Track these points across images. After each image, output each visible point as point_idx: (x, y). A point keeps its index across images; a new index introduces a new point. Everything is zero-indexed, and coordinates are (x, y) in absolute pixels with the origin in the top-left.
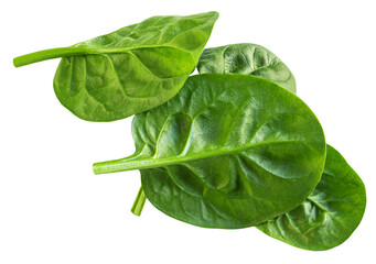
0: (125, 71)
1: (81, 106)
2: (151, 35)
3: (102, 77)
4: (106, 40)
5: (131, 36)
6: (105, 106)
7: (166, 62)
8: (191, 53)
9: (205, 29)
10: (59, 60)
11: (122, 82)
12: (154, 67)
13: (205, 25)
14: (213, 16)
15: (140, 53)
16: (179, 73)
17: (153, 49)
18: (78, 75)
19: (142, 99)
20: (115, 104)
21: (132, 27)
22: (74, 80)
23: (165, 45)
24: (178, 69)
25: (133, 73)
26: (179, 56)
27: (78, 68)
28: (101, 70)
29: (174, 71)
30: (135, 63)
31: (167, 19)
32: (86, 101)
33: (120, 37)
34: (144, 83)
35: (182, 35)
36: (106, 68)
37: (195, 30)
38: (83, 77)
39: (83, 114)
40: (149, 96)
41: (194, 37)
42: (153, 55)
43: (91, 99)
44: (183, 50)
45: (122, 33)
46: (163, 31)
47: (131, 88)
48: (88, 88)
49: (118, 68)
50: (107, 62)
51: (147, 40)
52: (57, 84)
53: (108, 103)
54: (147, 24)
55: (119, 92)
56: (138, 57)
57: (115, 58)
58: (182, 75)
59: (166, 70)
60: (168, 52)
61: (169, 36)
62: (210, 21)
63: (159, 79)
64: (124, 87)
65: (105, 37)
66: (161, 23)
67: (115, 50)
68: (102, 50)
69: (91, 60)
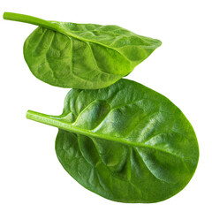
0: (79, 55)
1: (37, 66)
2: (108, 38)
3: (61, 52)
4: (75, 27)
5: (94, 32)
6: (54, 73)
7: (110, 61)
8: (131, 62)
9: (147, 50)
10: (36, 27)
11: (73, 62)
12: (100, 61)
13: (148, 47)
14: (157, 43)
15: (95, 47)
16: (116, 72)
17: (105, 48)
18: (44, 43)
19: (82, 80)
20: (62, 75)
21: (97, 26)
22: (41, 45)
23: (115, 49)
24: (117, 70)
25: (84, 59)
26: (122, 61)
27: (47, 38)
28: (62, 47)
29: (113, 69)
30: (88, 52)
31: (124, 31)
32: (43, 64)
33: (85, 30)
34: (88, 69)
35: (130, 47)
36: (66, 47)
37: (140, 47)
38: (48, 46)
39: (36, 72)
40: (88, 79)
41: (137, 52)
42: (103, 52)
43: (47, 64)
44: (126, 57)
45: (89, 27)
46: (118, 38)
47: (78, 69)
48: (48, 56)
49: (75, 50)
50: (69, 43)
51: (103, 40)
52: (27, 43)
53: (57, 72)
54: (108, 28)
55: (68, 68)
56: (92, 48)
57: (76, 43)
58: (118, 75)
59: (108, 66)
60: (115, 55)
61: (120, 44)
62: (153, 46)
63: (100, 71)
64: (73, 66)
65: (75, 25)
66: (118, 32)
67: (78, 37)
68: (69, 33)
69: (59, 37)
